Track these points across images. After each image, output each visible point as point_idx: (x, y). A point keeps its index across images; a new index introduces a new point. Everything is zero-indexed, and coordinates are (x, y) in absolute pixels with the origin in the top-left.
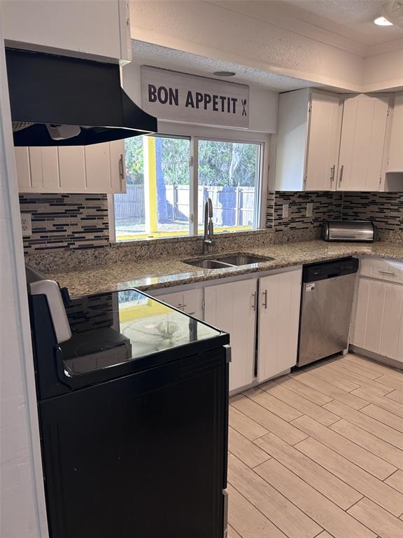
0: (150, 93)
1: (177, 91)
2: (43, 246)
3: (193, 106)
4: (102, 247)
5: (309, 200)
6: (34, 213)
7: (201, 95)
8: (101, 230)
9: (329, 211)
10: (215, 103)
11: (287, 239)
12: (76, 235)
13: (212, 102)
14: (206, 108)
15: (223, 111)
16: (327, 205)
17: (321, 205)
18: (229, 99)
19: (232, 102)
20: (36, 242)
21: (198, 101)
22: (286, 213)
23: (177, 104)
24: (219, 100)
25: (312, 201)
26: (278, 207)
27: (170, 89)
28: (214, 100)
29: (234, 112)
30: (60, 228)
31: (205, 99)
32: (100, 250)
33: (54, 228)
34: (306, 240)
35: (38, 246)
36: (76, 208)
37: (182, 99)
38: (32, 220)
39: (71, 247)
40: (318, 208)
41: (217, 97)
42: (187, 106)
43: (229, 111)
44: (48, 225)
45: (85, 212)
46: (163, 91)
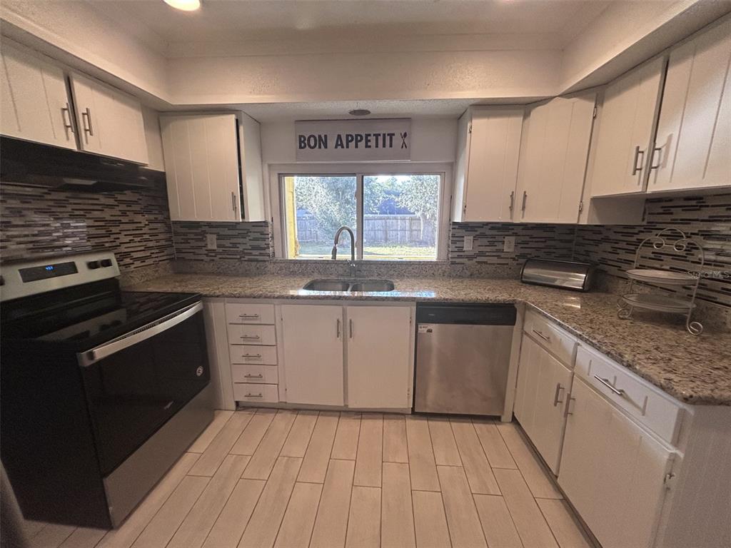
0: (300, 142)
1: (326, 136)
2: (224, 256)
3: (343, 147)
4: (265, 261)
5: (510, 232)
6: (218, 234)
7: (351, 136)
8: (264, 249)
9: (547, 247)
10: (367, 141)
11: (469, 274)
12: (246, 251)
13: (364, 141)
14: (357, 147)
15: (377, 146)
16: (543, 240)
17: (531, 240)
18: (384, 135)
19: (388, 138)
20: (220, 253)
21: (348, 142)
22: (468, 245)
23: (326, 147)
24: (373, 139)
25: (515, 234)
26: (455, 239)
27: (320, 136)
28: (366, 138)
29: (391, 146)
30: (235, 245)
31: (357, 139)
32: (261, 264)
33: (231, 245)
34: (502, 278)
35: (220, 256)
36: (245, 232)
37: (332, 143)
38: (217, 239)
39: (243, 259)
40: (524, 243)
41: (370, 135)
42: (336, 147)
43: (384, 146)
44: (227, 243)
45: (252, 235)
46: (312, 139)
